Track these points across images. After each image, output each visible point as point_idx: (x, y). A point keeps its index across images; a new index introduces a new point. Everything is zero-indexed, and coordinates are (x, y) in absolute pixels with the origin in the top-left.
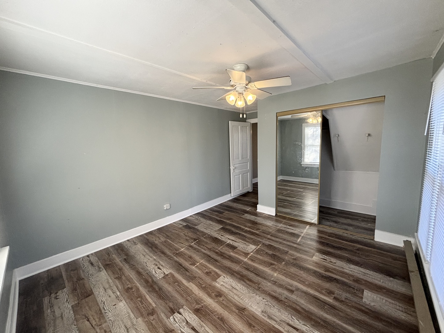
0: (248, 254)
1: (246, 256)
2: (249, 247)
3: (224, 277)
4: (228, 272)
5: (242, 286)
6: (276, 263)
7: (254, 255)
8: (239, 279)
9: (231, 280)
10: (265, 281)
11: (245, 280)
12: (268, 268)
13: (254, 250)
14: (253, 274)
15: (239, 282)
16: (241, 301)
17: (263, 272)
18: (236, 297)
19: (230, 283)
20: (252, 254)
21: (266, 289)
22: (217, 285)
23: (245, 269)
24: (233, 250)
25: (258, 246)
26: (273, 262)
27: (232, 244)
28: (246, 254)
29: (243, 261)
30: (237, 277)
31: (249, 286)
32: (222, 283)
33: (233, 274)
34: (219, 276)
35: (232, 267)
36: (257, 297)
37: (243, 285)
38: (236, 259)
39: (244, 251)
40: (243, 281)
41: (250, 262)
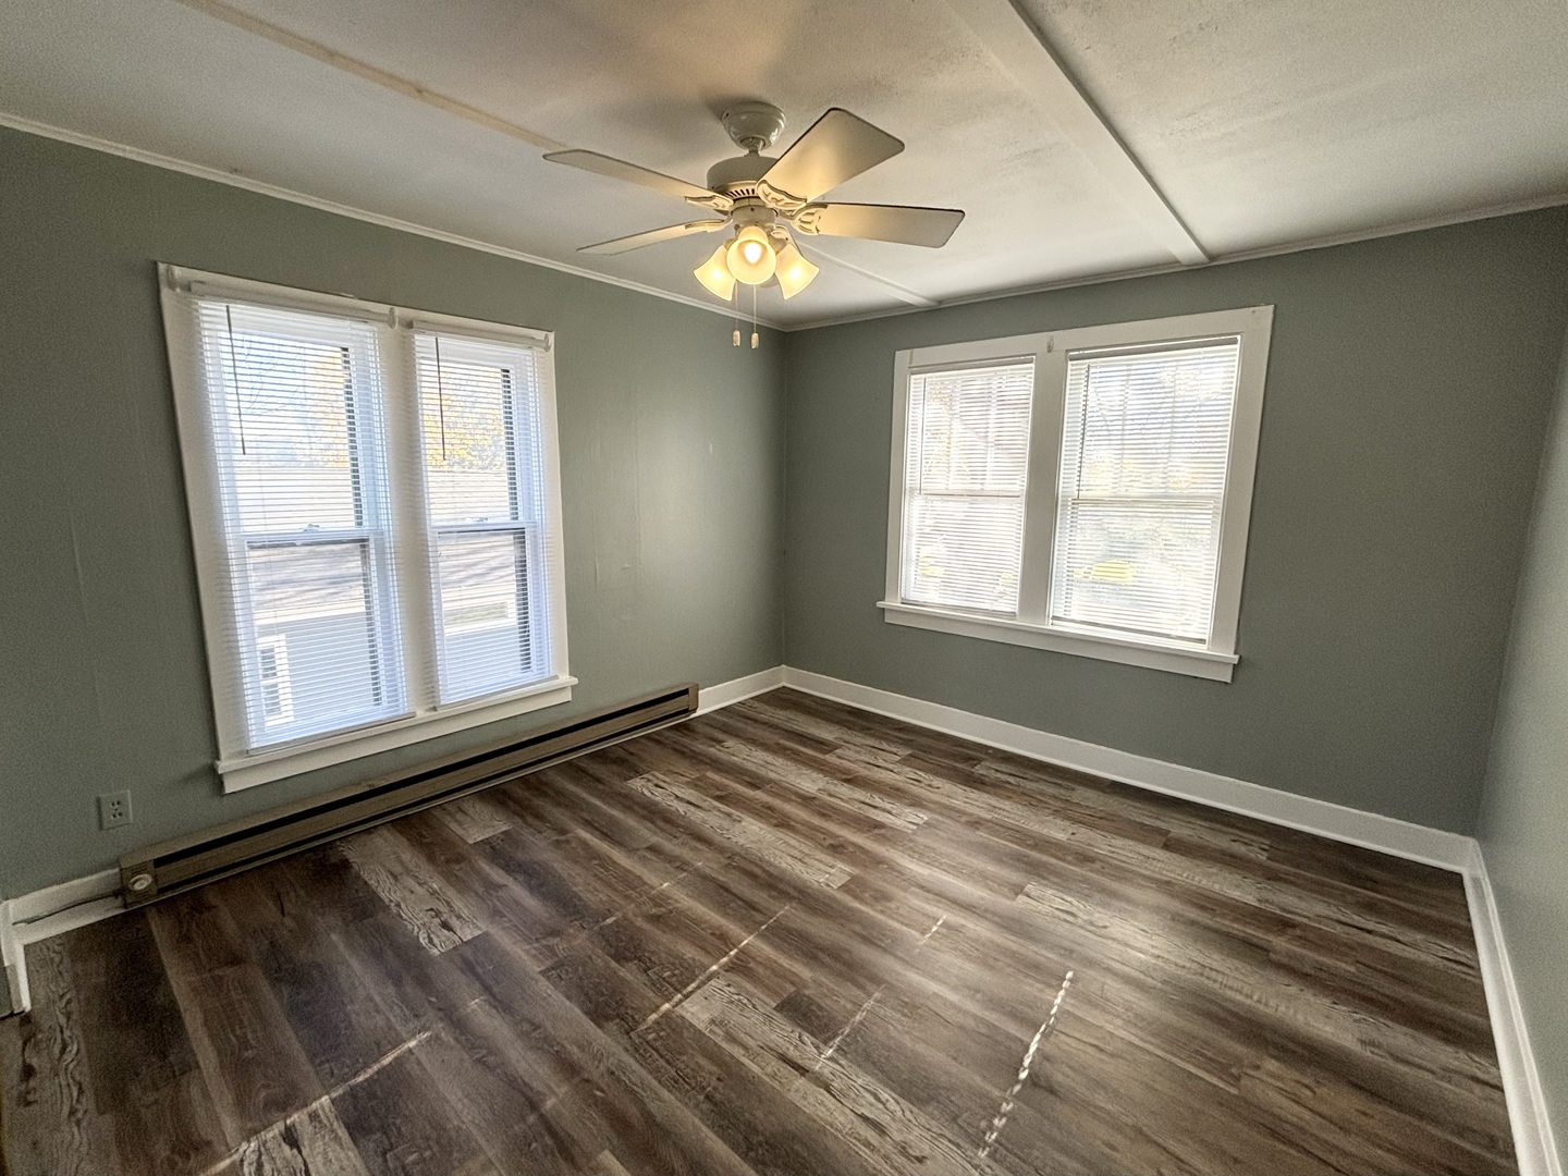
0: (731, 968)
1: (742, 957)
2: (717, 1008)
3: (828, 885)
4: (817, 900)
5: (777, 862)
6: (640, 922)
7: (705, 960)
8: (781, 880)
9: (805, 876)
10: (708, 871)
11: (763, 875)
12: (678, 905)
13: (698, 987)
14: (734, 891)
15: (784, 871)
16: (781, 835)
17: (700, 896)
18: (793, 842)
19: (809, 871)
20: (714, 968)
21: (710, 854)
22: (848, 869)
23: (757, 906)
24: (797, 993)
25: (666, 1015)
26: (647, 926)
27: (806, 1037)
28: (741, 967)
29: (762, 936)
30: (788, 883)
31: (759, 862)
32: (833, 871)
33: (800, 891)
34: (844, 888)
35: (803, 915)
36: (742, 841)
37: (771, 864)
38: (786, 945)
39: (749, 986)
40: (770, 875)
41: (733, 928)
